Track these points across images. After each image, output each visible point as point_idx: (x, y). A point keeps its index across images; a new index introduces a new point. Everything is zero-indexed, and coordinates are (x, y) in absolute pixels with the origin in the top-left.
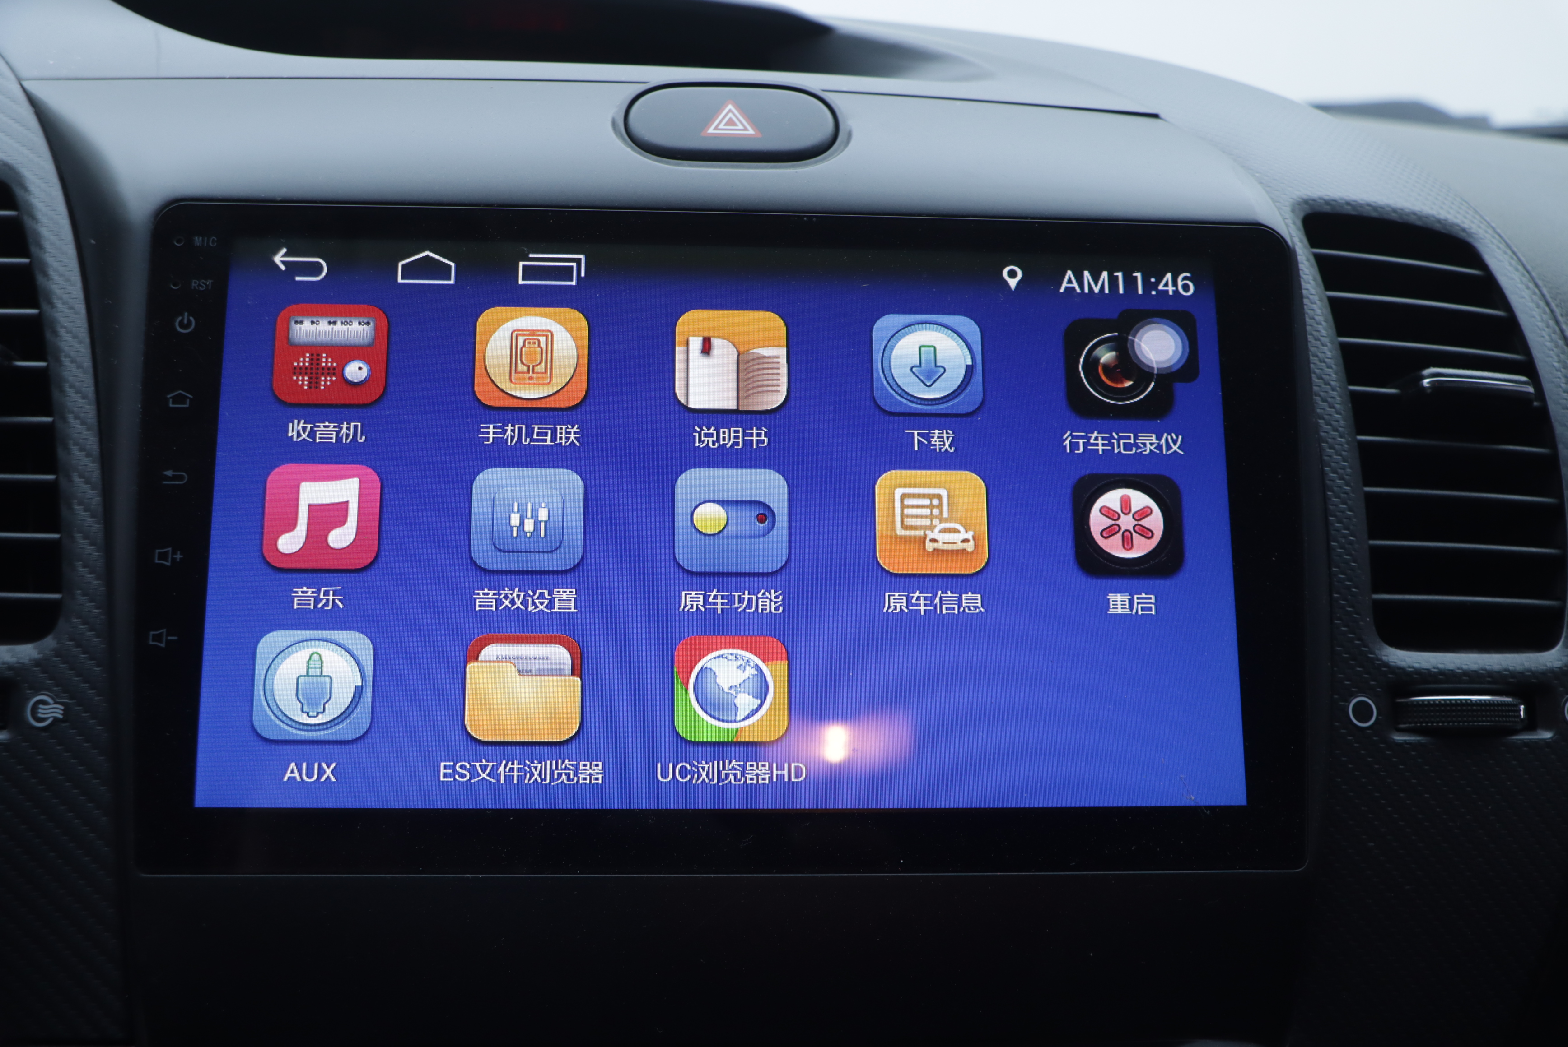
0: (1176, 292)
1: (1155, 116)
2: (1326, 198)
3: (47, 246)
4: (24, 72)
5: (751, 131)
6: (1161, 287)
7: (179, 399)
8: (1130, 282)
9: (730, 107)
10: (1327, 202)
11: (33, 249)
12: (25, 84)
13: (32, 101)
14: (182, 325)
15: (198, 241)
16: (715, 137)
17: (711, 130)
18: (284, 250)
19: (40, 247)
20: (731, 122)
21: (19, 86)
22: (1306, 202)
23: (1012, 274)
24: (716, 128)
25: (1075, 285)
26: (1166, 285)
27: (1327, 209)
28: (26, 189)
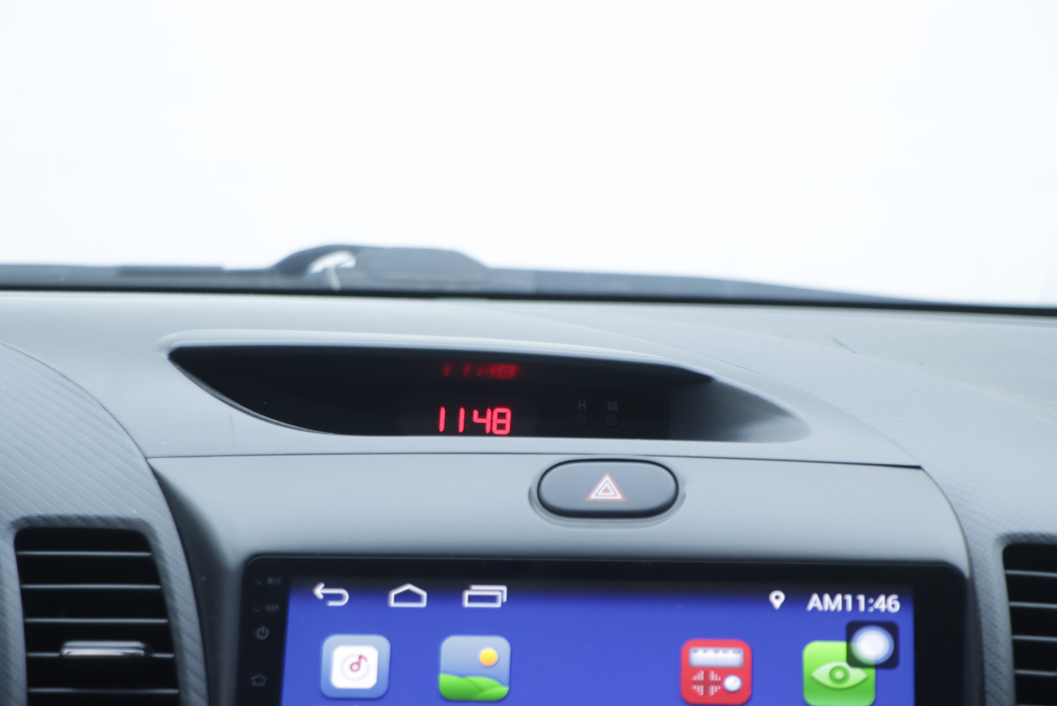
0: (886, 610)
1: (918, 467)
2: (1026, 533)
3: (173, 578)
4: (149, 453)
5: (619, 497)
6: (877, 606)
7: (258, 680)
8: (855, 603)
9: (607, 478)
10: (1025, 536)
11: (163, 580)
12: (150, 461)
13: (156, 475)
14: (261, 633)
15: (270, 581)
16: (596, 501)
17: (593, 496)
18: (322, 585)
19: (168, 579)
20: (606, 490)
21: (146, 463)
22: (1008, 536)
23: (777, 597)
24: (597, 495)
25: (819, 605)
26: (880, 604)
27: (1025, 540)
28: (157, 540)
